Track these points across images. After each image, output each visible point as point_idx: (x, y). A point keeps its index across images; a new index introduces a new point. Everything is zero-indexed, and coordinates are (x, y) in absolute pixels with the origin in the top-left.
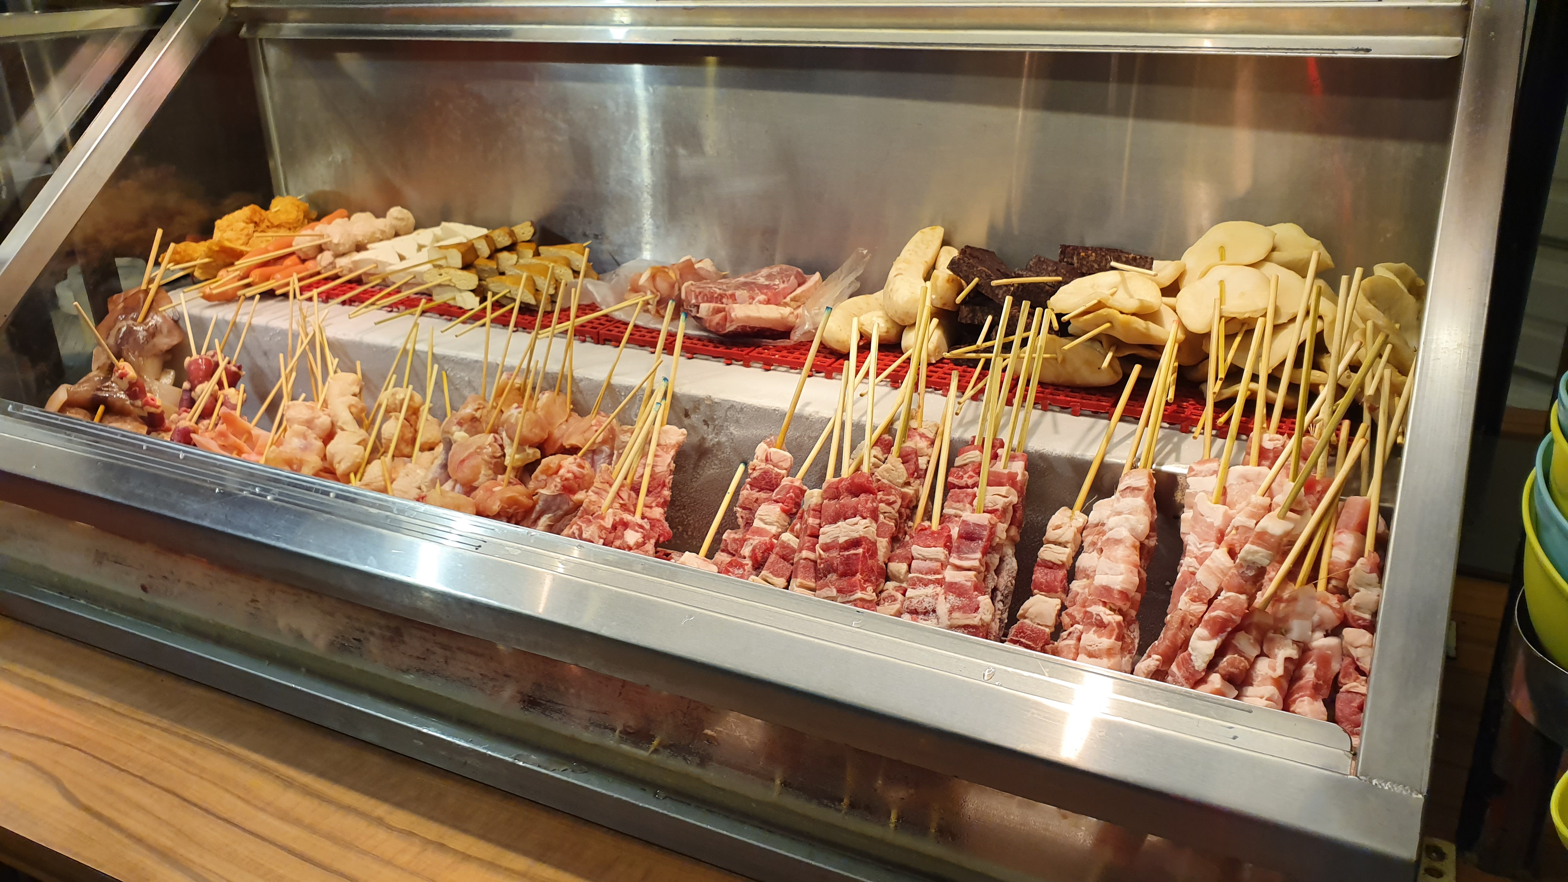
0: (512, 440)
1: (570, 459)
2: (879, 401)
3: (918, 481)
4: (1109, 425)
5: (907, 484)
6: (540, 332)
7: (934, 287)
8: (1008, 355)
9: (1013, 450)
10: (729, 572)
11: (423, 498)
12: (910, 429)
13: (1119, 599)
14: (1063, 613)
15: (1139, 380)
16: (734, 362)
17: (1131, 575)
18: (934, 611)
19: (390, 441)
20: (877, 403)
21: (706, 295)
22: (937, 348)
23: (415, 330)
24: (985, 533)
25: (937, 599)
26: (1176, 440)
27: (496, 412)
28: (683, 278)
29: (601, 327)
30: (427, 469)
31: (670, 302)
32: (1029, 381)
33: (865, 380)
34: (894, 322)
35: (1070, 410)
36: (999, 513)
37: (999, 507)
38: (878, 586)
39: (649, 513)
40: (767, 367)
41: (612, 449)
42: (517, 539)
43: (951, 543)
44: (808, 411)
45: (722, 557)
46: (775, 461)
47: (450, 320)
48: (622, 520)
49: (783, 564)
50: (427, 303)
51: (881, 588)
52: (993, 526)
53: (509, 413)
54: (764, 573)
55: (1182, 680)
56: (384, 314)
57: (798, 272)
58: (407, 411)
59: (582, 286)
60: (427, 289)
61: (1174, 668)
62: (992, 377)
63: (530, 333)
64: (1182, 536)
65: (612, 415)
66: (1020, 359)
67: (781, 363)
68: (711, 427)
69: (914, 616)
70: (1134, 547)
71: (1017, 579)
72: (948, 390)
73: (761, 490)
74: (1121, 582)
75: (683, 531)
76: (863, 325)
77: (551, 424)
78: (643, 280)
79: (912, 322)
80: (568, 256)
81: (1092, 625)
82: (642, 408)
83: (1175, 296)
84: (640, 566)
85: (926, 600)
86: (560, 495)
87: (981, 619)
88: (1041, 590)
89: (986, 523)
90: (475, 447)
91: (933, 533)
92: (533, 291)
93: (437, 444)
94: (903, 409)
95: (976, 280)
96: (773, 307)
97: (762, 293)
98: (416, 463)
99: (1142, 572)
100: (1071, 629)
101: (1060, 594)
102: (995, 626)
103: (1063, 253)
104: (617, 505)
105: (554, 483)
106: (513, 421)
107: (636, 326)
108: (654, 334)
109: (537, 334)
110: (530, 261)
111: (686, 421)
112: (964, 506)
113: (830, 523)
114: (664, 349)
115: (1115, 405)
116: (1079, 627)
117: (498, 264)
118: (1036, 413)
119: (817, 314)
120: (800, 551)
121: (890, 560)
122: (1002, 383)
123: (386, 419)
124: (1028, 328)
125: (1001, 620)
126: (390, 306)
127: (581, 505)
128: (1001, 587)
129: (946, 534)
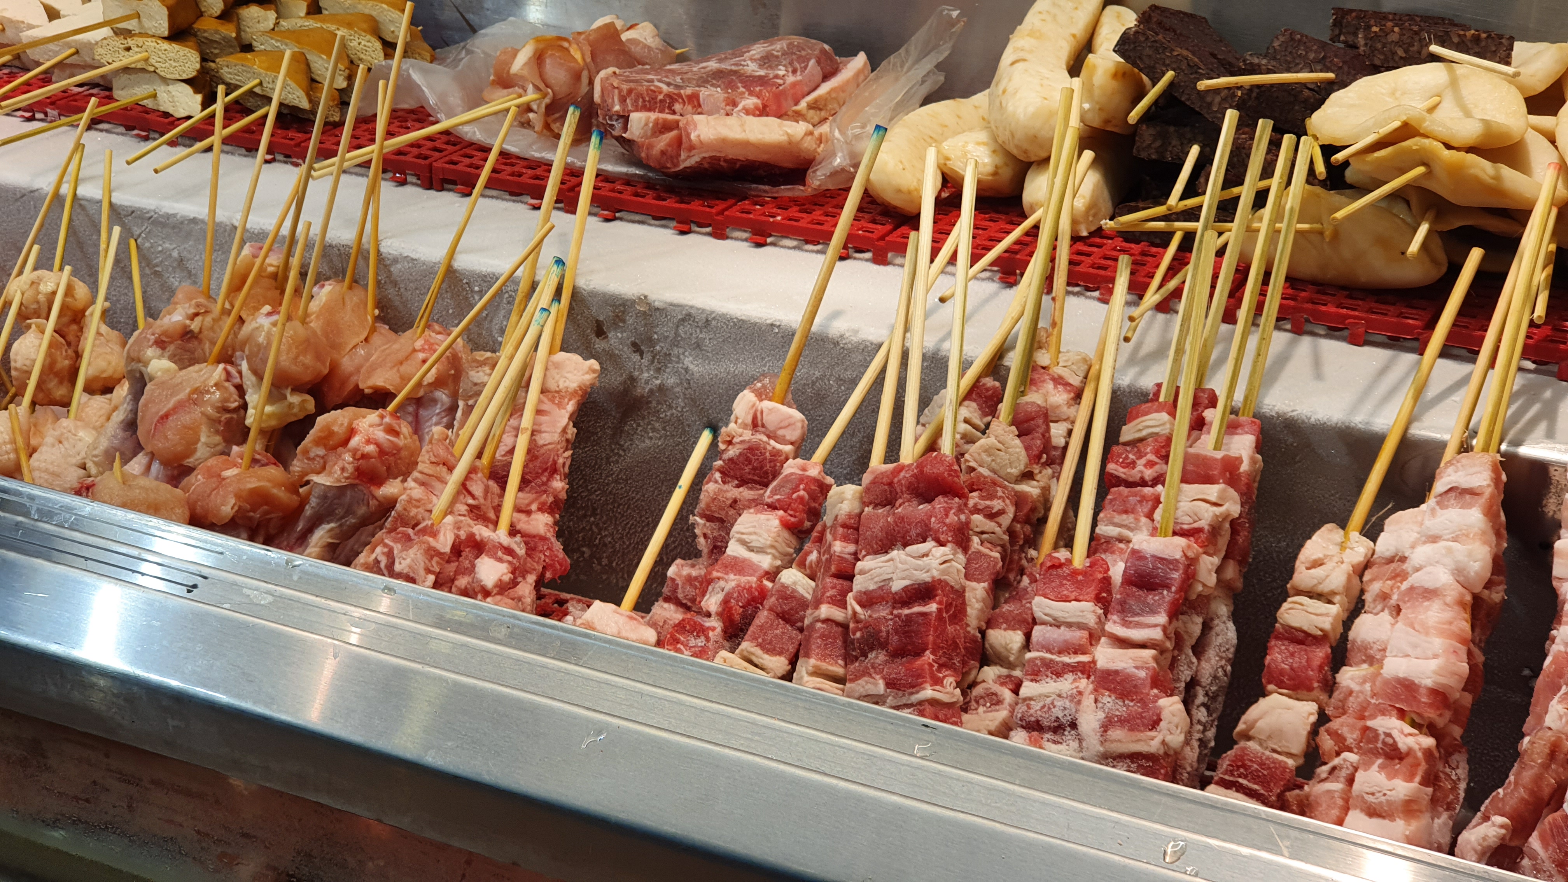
0: (259, 375)
1: (372, 416)
2: (976, 310)
3: (1049, 471)
4: (1419, 363)
5: (1028, 476)
6: (316, 166)
7: (1088, 89)
8: (1229, 225)
9: (1234, 412)
10: (678, 641)
11: (88, 488)
12: (1034, 369)
13: (1430, 705)
14: (1322, 730)
15: (1480, 275)
16: (694, 228)
17: (1453, 659)
18: (1073, 725)
19: (28, 373)
20: (972, 315)
21: (640, 95)
22: (1092, 207)
23: (77, 157)
24: (1176, 575)
25: (1079, 702)
26: (1548, 394)
27: (229, 321)
28: (597, 61)
29: (437, 154)
30: (99, 429)
31: (571, 109)
32: (1267, 275)
33: (950, 269)
34: (1008, 154)
35: (1346, 333)
36: (1203, 536)
37: (1204, 524)
38: (965, 675)
39: (526, 524)
40: (759, 239)
41: (455, 396)
42: (267, 573)
43: (1110, 592)
44: (839, 328)
45: (666, 612)
46: (771, 427)
47: (146, 139)
48: (471, 537)
49: (781, 629)
50: (100, 104)
51: (971, 677)
52: (1191, 563)
53: (254, 325)
54: (745, 645)
55: (1549, 866)
56: (16, 126)
57: (823, 51)
58: (61, 314)
59: (399, 74)
60: (103, 77)
61: (1534, 842)
62: (1196, 268)
63: (296, 165)
64: (1555, 583)
65: (456, 331)
66: (1251, 232)
67: (786, 231)
68: (647, 357)
69: (1035, 733)
70: (1461, 603)
71: (1234, 662)
72: (1110, 292)
73: (743, 482)
74: (1435, 672)
75: (592, 556)
76: (948, 159)
77: (335, 346)
78: (520, 63)
79: (1044, 155)
80: (374, 14)
81: (1376, 753)
82: (513, 318)
83: (1554, 113)
84: (504, 630)
85: (1059, 703)
86: (352, 486)
87: (1163, 743)
88: (1280, 685)
89: (1178, 555)
90: (188, 390)
91: (1075, 573)
92: (305, 82)
93: (119, 381)
94: (1022, 329)
95: (1170, 74)
96: (772, 121)
97: (751, 94)
98: (76, 418)
99: (1476, 651)
100: (1336, 761)
101: (1316, 693)
102: (1192, 754)
103: (1337, 24)
104: (462, 508)
105: (340, 463)
106: (261, 339)
107: (504, 155)
108: (539, 172)
109: (311, 168)
110: (300, 22)
111: (600, 345)
112: (1137, 520)
113: (876, 553)
114: (557, 202)
115: (1431, 325)
116: (1351, 757)
117: (239, 30)
118: (1280, 339)
119: (857, 137)
120: (817, 603)
121: (990, 623)
122: (1215, 277)
123: (18, 332)
124: (1267, 171)
125: (1202, 743)
126: (30, 108)
127: (394, 507)
128: (1205, 678)
129: (1100, 576)
